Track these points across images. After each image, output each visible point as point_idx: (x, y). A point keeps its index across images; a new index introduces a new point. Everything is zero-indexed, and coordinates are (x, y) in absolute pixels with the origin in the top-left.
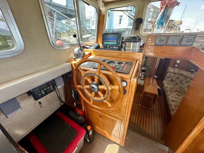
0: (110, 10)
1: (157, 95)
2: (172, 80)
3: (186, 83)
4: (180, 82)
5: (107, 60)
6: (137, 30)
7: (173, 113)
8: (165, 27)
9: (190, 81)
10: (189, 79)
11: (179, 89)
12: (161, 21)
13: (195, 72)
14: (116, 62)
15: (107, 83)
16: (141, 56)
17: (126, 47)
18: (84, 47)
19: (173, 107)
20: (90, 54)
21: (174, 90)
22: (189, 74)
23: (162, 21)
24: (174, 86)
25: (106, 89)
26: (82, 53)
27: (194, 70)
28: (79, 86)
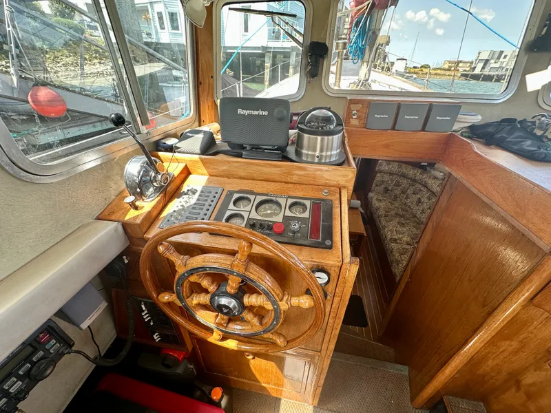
0: (230, 9)
1: (364, 236)
2: (386, 190)
3: (414, 193)
4: (403, 192)
5: (252, 197)
6: (313, 77)
7: (397, 270)
8: (369, 61)
9: (420, 190)
10: (419, 185)
11: (402, 210)
12: (360, 46)
13: (428, 168)
14: (282, 201)
15: (273, 293)
16: (350, 177)
17: (302, 148)
18: (158, 146)
19: (397, 255)
20: (187, 172)
21: (393, 213)
22: (418, 174)
23: (362, 45)
24: (392, 204)
25: (269, 306)
26: (160, 176)
27: (426, 164)
28: (166, 297)
